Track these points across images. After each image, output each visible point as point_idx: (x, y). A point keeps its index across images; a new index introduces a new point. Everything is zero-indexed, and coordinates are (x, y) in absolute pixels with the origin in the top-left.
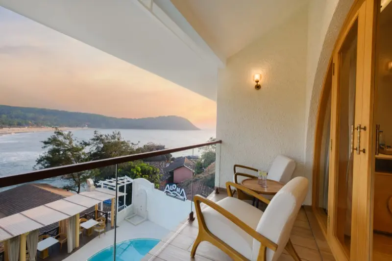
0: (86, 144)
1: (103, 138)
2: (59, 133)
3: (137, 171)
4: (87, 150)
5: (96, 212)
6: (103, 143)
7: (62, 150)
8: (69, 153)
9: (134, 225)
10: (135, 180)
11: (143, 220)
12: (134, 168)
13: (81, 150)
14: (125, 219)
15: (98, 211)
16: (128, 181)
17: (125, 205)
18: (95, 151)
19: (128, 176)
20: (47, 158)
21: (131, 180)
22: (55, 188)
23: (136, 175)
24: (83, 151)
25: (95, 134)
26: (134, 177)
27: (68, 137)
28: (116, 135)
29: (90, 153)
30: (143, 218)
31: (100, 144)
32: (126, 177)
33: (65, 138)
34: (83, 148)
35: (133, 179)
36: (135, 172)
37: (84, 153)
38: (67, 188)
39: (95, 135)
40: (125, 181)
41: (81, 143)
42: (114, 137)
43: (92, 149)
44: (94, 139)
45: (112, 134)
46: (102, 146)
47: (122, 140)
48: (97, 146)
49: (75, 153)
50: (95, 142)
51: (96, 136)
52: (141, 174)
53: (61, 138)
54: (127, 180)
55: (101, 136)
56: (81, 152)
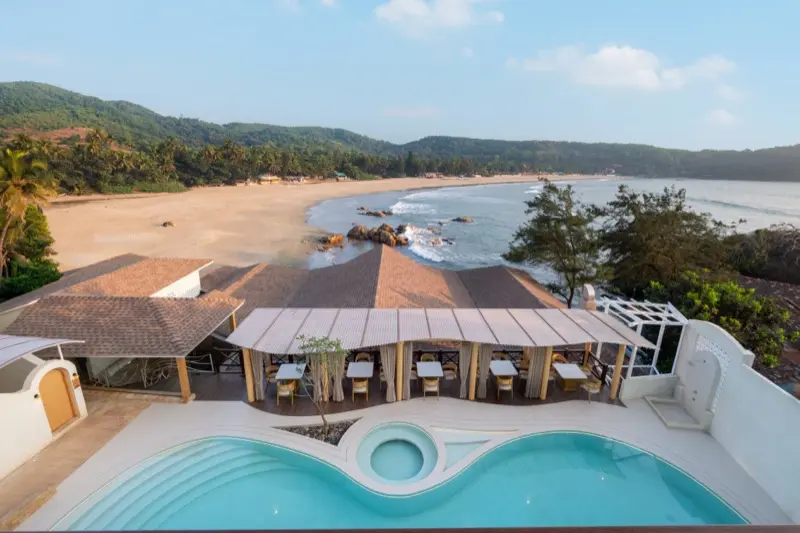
0: (598, 212)
1: (636, 201)
2: (552, 189)
3: (706, 300)
4: (598, 224)
5: (587, 354)
6: (634, 213)
7: (554, 219)
8: (564, 228)
9: (665, 424)
10: (693, 322)
11: (695, 426)
12: (698, 290)
13: (585, 222)
14: (644, 398)
15: (590, 354)
16: (671, 319)
17: (653, 366)
18: (614, 229)
19: (677, 305)
20: (530, 232)
21: (682, 320)
22: (534, 282)
23: (701, 310)
24: (589, 225)
25: (621, 191)
26: (693, 313)
27: (566, 196)
28: (672, 199)
29: (603, 231)
30: (697, 422)
31: (627, 215)
32: (670, 306)
33: (560, 199)
34: (590, 220)
35: (688, 318)
36: (698, 302)
37: (590, 231)
38: (553, 289)
39: (621, 194)
40: (664, 315)
41: (588, 210)
42: (665, 201)
43: (608, 223)
44: (614, 204)
45: (662, 193)
46: (631, 218)
47: (686, 210)
48: (618, 218)
49: (574, 227)
50: (617, 210)
51: (622, 197)
52: (715, 311)
53: (553, 198)
54: (669, 314)
55: (634, 197)
56: (583, 228)
